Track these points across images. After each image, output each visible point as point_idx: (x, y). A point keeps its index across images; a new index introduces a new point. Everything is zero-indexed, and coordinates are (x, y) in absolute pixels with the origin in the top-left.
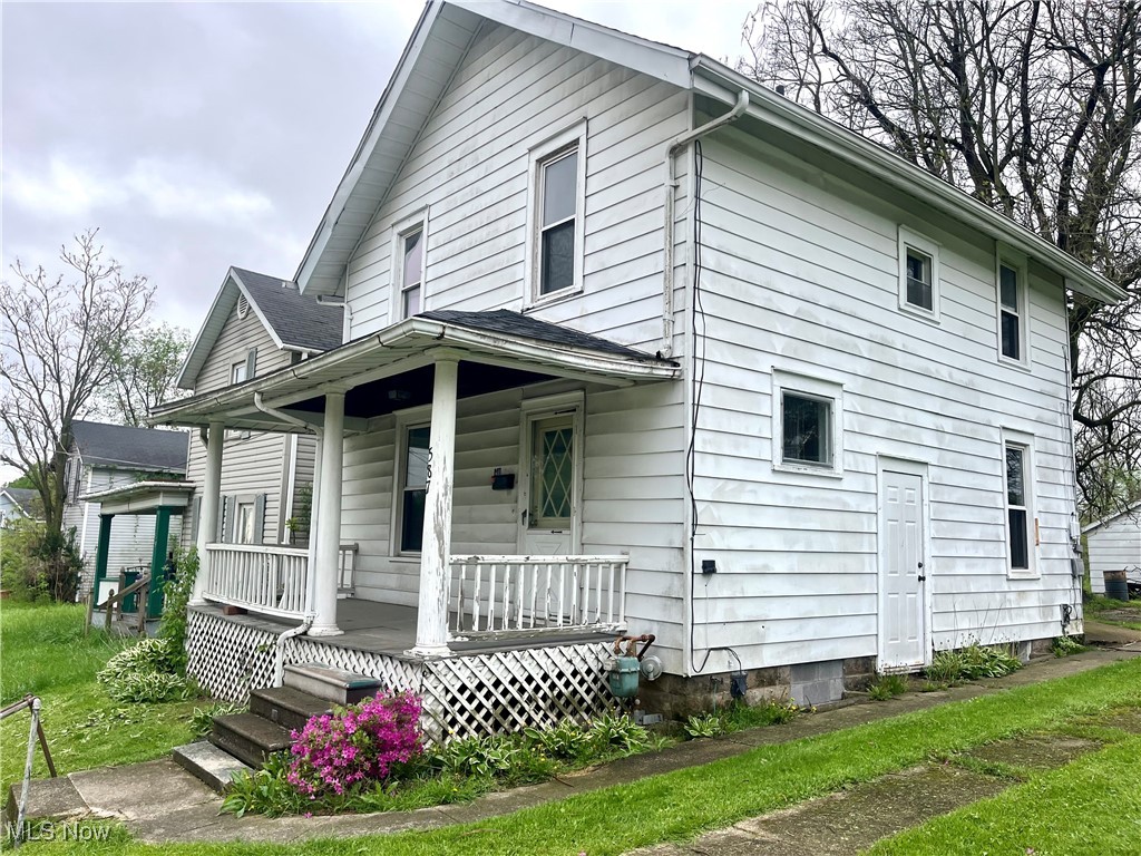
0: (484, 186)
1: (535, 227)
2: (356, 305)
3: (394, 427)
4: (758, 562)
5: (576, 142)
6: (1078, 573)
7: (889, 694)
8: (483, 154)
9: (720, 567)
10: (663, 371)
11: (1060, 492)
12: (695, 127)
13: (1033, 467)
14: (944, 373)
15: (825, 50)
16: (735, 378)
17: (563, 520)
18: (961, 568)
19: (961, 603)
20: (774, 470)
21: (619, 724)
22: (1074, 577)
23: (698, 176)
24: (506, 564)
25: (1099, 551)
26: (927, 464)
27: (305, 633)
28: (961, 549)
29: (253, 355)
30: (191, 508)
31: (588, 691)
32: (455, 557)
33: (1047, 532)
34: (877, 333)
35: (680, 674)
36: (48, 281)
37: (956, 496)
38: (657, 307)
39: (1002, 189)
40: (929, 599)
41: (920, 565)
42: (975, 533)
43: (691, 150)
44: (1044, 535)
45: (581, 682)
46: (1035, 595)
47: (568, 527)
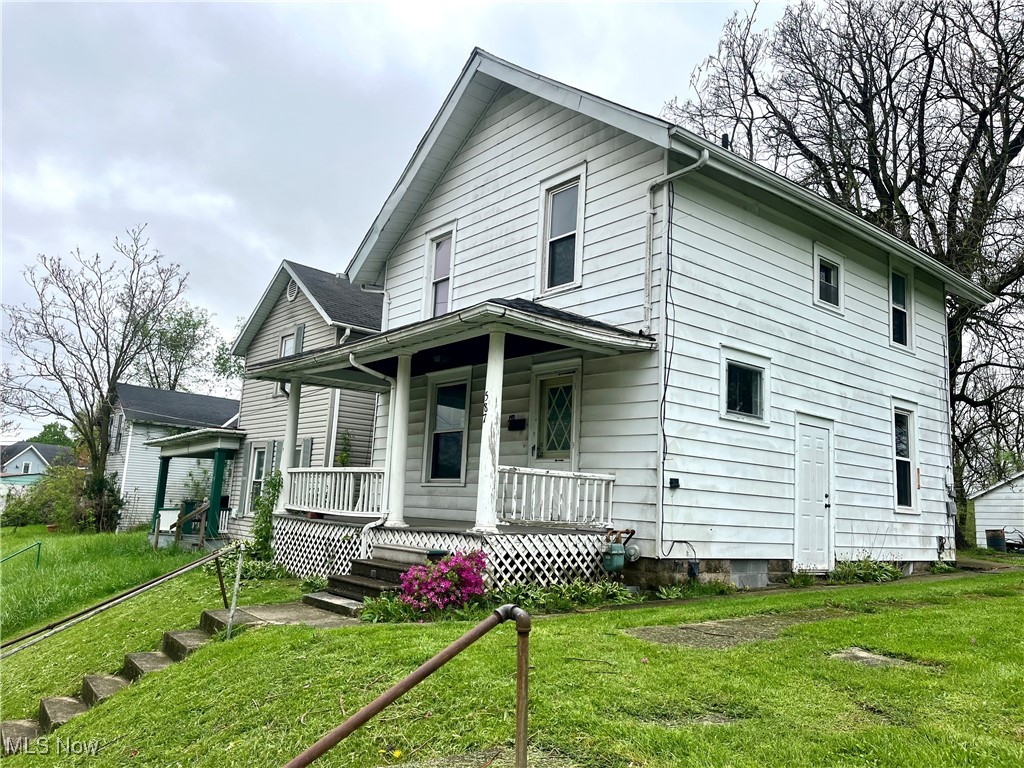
0: (503, 206)
1: (544, 239)
2: (393, 293)
3: (426, 385)
4: (708, 483)
5: (578, 178)
6: (952, 513)
7: (801, 584)
8: (502, 183)
9: (682, 484)
10: (645, 344)
11: (938, 449)
12: (669, 173)
13: (916, 429)
14: (847, 353)
15: (756, 91)
16: (694, 350)
17: (565, 452)
18: (857, 501)
19: (857, 527)
20: (721, 418)
21: (613, 587)
22: (948, 516)
23: (671, 207)
24: (533, 475)
25: (984, 515)
26: (832, 420)
27: (382, 525)
28: (858, 487)
29: (301, 331)
30: (243, 451)
31: (588, 567)
32: (502, 467)
33: (927, 479)
34: (797, 322)
35: (653, 556)
36: (103, 267)
37: (855, 446)
38: (639, 299)
39: (902, 209)
40: (833, 522)
41: (827, 496)
42: (870, 475)
43: (665, 189)
44: (924, 481)
45: (583, 561)
46: (916, 527)
47: (569, 457)
